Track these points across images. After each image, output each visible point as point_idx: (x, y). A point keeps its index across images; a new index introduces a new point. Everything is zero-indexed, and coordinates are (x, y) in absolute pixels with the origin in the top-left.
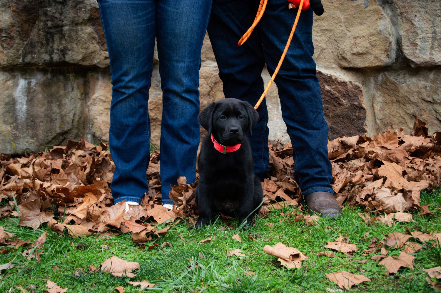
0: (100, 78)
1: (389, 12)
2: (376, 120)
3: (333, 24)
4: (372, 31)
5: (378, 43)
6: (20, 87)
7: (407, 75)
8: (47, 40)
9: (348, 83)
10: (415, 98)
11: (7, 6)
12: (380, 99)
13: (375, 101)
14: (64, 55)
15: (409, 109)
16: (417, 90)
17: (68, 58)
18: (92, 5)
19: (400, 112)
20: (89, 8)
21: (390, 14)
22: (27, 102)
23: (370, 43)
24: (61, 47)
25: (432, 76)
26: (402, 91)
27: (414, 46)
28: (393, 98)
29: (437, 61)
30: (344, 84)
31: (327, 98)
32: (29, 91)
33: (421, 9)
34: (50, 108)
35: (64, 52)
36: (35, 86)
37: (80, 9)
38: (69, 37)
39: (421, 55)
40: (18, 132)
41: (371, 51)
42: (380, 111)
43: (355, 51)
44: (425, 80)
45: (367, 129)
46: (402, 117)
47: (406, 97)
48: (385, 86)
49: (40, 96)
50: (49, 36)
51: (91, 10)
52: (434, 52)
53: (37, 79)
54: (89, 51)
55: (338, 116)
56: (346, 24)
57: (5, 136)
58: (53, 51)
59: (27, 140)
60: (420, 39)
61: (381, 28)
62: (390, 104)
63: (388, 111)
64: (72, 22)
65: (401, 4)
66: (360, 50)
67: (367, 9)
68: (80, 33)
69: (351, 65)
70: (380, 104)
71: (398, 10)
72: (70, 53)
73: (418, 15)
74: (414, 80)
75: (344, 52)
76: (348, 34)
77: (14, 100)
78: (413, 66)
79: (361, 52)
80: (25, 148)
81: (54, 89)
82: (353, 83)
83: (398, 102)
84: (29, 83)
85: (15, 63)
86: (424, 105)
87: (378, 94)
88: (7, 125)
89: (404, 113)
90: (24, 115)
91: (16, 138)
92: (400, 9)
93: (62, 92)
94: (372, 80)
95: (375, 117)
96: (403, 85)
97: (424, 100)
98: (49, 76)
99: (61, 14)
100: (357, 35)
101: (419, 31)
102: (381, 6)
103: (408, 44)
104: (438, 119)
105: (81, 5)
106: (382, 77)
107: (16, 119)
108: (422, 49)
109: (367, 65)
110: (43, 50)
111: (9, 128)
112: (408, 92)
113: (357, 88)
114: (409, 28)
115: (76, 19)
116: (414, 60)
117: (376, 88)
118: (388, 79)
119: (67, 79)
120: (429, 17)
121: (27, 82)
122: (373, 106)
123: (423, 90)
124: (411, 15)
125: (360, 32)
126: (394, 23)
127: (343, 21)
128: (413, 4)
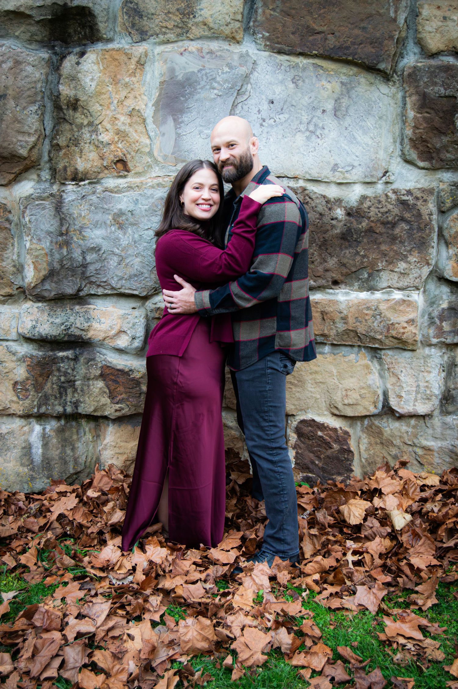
0: (111, 425)
1: (377, 366)
2: (361, 459)
3: (327, 377)
4: (362, 384)
5: (368, 395)
6: (35, 433)
7: (390, 420)
8: (61, 393)
9: (339, 429)
10: (397, 442)
11: (21, 361)
12: (366, 440)
13: (361, 442)
14: (76, 407)
15: (392, 451)
16: (399, 434)
17: (80, 410)
18: (104, 362)
19: (383, 452)
20: (100, 365)
21: (378, 368)
22: (42, 446)
23: (360, 395)
24: (74, 399)
25: (413, 422)
26: (385, 434)
27: (399, 398)
28: (378, 440)
29: (419, 412)
30: (335, 430)
31: (320, 443)
32: (44, 436)
33: (406, 365)
34: (63, 452)
35: (76, 404)
36: (49, 431)
37: (92, 365)
38: (81, 391)
39: (405, 406)
40: (34, 473)
41: (360, 403)
42: (365, 450)
43: (346, 402)
44: (407, 426)
45: (354, 468)
46: (385, 457)
47: (390, 440)
48: (370, 429)
49: (55, 441)
50: (62, 389)
51: (102, 367)
52: (416, 404)
53: (52, 426)
54: (101, 404)
55: (328, 457)
56: (338, 377)
57: (22, 477)
58: (66, 403)
59: (43, 480)
60: (405, 392)
61: (370, 382)
62: (374, 445)
63: (372, 451)
64: (84, 377)
65: (389, 360)
66: (351, 401)
67: (358, 364)
68: (92, 387)
69: (342, 414)
70: (365, 445)
71: (387, 366)
72: (82, 405)
73: (404, 371)
74: (397, 424)
75: (336, 402)
76: (340, 386)
77: (30, 444)
78: (397, 415)
79: (351, 403)
80: (41, 487)
81: (67, 434)
82: (343, 428)
83: (382, 443)
84: (44, 429)
85: (31, 413)
86: (405, 448)
87: (364, 436)
88: (24, 466)
89: (387, 454)
90: (39, 458)
91: (32, 479)
92: (387, 364)
93: (75, 437)
94: (359, 424)
95: (360, 455)
96: (387, 429)
97: (406, 444)
98: (63, 422)
99: (73, 370)
100: (349, 388)
101: (404, 385)
102: (370, 360)
103: (394, 396)
104: (417, 460)
105: (92, 363)
106: (368, 422)
107: (32, 462)
108: (406, 401)
109: (356, 415)
110: (56, 403)
111: (26, 470)
112: (391, 436)
113: (346, 433)
114: (395, 382)
115: (88, 375)
116: (398, 410)
117: (362, 431)
118: (373, 424)
119: (79, 425)
120: (414, 372)
121: (42, 427)
122: (358, 447)
123: (405, 435)
124: (397, 371)
125: (352, 385)
126: (381, 376)
127: (335, 374)
128: (400, 360)
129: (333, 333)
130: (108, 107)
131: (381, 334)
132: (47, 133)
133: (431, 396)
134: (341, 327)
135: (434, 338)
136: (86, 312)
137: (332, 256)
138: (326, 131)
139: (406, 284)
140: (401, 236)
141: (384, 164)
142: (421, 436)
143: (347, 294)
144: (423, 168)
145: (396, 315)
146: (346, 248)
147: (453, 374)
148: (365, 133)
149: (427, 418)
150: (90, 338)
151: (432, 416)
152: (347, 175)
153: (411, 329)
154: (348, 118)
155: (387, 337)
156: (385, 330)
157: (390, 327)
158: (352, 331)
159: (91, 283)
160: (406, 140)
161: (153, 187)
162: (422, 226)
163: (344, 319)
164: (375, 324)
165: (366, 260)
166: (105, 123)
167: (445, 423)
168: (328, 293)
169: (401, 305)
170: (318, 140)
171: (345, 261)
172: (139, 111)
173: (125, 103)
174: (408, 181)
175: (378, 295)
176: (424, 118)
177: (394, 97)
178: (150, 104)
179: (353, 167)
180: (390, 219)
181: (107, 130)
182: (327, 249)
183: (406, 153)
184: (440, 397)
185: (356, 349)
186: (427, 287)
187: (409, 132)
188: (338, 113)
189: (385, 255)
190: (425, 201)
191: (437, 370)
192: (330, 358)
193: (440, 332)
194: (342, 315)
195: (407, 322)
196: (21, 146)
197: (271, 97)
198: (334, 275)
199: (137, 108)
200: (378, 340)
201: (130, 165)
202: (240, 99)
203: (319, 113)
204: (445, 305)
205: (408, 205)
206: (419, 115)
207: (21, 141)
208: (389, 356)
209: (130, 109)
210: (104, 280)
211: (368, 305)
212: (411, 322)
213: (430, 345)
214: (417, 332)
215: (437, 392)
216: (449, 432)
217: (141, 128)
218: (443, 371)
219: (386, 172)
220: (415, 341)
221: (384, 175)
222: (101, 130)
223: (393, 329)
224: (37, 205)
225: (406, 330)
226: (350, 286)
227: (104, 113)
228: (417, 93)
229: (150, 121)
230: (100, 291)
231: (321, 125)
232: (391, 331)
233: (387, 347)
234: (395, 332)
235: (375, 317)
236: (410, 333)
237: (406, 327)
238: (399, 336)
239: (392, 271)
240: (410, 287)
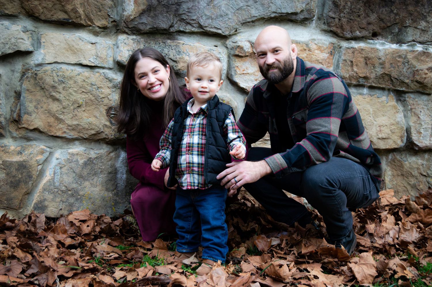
1: (401, 107)
2: (386, 189)
3: (365, 115)
4: (392, 121)
5: (396, 131)
6: (121, 158)
7: (408, 155)
10: (415, 173)
11: (117, 88)
12: (390, 173)
13: (386, 174)
15: (411, 181)
16: (417, 166)
19: (403, 183)
21: (403, 108)
22: (126, 171)
23: (391, 131)
25: (426, 156)
26: (405, 167)
27: (419, 134)
28: (399, 172)
33: (424, 107)
39: (424, 141)
40: (118, 198)
41: (391, 137)
42: (389, 182)
43: (380, 136)
44: (422, 159)
46: (405, 187)
47: (409, 171)
48: (393, 163)
52: (431, 139)
56: (374, 115)
57: (107, 201)
59: (125, 205)
60: (423, 129)
61: (399, 119)
62: (396, 177)
63: (395, 182)
65: (411, 102)
67: (388, 104)
69: (376, 147)
70: (390, 177)
71: (409, 106)
73: (422, 111)
74: (414, 159)
75: (371, 136)
76: (375, 123)
77: (116, 169)
78: (417, 149)
79: (384, 137)
83: (402, 175)
85: (121, 138)
86: (421, 178)
87: (388, 169)
88: (109, 191)
89: (407, 184)
90: (123, 183)
91: (116, 204)
92: (410, 105)
94: (384, 158)
95: (385, 186)
96: (406, 162)
97: (422, 175)
100: (382, 124)
101: (423, 123)
102: (396, 102)
103: (416, 133)
106: (392, 156)
107: (117, 187)
108: (424, 137)
109: (388, 147)
111: (111, 195)
112: (410, 168)
114: (416, 120)
116: (419, 144)
117: (387, 164)
118: (396, 158)
120: (429, 113)
123: (421, 167)
124: (418, 112)
125: (384, 122)
126: (405, 116)
127: (371, 113)
128: (419, 102)
129: (373, 76)
131: (408, 78)
134: (379, 71)
136: (176, 45)
137: (373, 12)
139: (426, 39)
143: (383, 44)
145: (419, 64)
146: (383, 7)
150: (179, 69)
153: (430, 75)
155: (412, 81)
156: (411, 76)
157: (415, 72)
158: (387, 75)
159: (182, 20)
163: (382, 64)
164: (404, 70)
165: (397, 17)
168: (369, 43)
169: (422, 56)
171: (383, 17)
175: (405, 47)
182: (370, 6)
185: (386, 92)
189: (411, 15)
192: (368, 98)
194: (381, 61)
195: (427, 69)
198: (375, 28)
200: (406, 83)
208: (411, 98)
210: (194, 18)
211: (399, 54)
212: (430, 69)
223: (418, 75)
225: (427, 76)
226: (385, 38)
230: (189, 28)
232: (416, 76)
233: (412, 90)
234: (419, 77)
235: (404, 64)
236: (430, 78)
237: (427, 73)
238: (422, 81)
239: (416, 28)
240: (429, 42)
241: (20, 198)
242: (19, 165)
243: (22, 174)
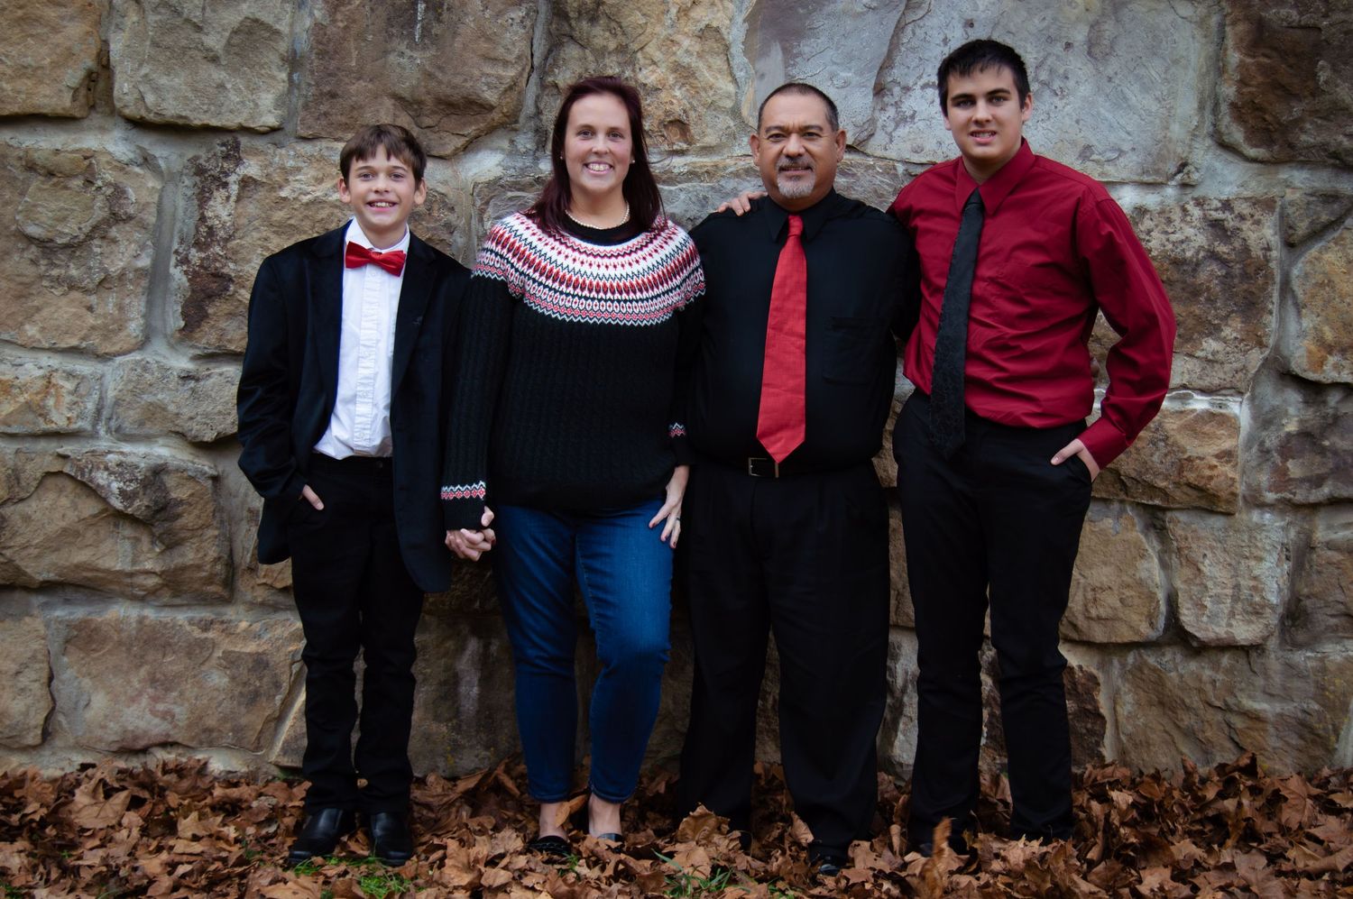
1: (1155, 543)
2: (1118, 734)
4: (1125, 578)
5: (1137, 601)
6: (468, 652)
7: (1179, 656)
9: (1076, 668)
10: (1194, 701)
12: (1129, 698)
13: (1119, 700)
15: (1182, 720)
16: (1198, 685)
19: (1164, 722)
21: (1158, 547)
22: (480, 680)
23: (1121, 601)
25: (1226, 660)
26: (1169, 684)
27: (1200, 609)
28: (1153, 697)
29: (1238, 638)
32: (485, 661)
33: (1214, 544)
36: (497, 651)
39: (1211, 627)
40: (460, 737)
41: (1121, 615)
42: (1127, 718)
43: (1093, 613)
44: (1213, 669)
45: (1104, 753)
46: (1166, 732)
47: (1178, 696)
48: (1139, 674)
49: (505, 671)
52: (1234, 622)
57: (435, 743)
59: (476, 752)
60: (1211, 597)
61: (1143, 575)
62: (1145, 708)
63: (1142, 720)
65: (1180, 532)
66: (1103, 612)
67: (1118, 537)
69: (1085, 638)
70: (1129, 707)
71: (1175, 544)
73: (1209, 555)
74: (1193, 665)
76: (1083, 581)
77: (456, 676)
78: (1195, 644)
79: (1105, 616)
80: (472, 766)
82: (1085, 668)
83: (1161, 703)
84: (487, 646)
86: (1209, 714)
87: (1125, 688)
88: (440, 722)
89: (1171, 725)
90: (472, 706)
91: (456, 748)
92: (1177, 541)
94: (1116, 662)
95: (1117, 727)
96: (1172, 674)
97: (1210, 705)
100: (1099, 585)
101: (1210, 584)
102: (1142, 532)
103: (1190, 606)
104: (1232, 739)
106: (1135, 658)
107: (457, 713)
108: (1213, 617)
109: (1113, 640)
111: (444, 729)
112: (1180, 689)
113: (1093, 678)
114: (1191, 577)
116: (1197, 634)
117: (1123, 676)
118: (1145, 663)
120: (1228, 559)
121: (482, 643)
122: (1115, 709)
123: (1209, 688)
124: (1196, 554)
125: (1104, 579)
126: (1164, 565)
128: (1202, 533)
130: (659, 21)
131: (1166, 478)
132: (536, 61)
133: (1263, 607)
135: (1270, 491)
138: (1071, 83)
139: (1217, 382)
140: (1208, 289)
141: (1179, 150)
142: (1241, 690)
144: (1254, 160)
145: (1196, 442)
147: (1307, 566)
148: (1146, 89)
149: (1254, 655)
151: (1264, 651)
152: (1109, 168)
153: (1226, 469)
154: (1113, 60)
155: (1177, 484)
156: (1174, 472)
157: (1185, 463)
160: (1224, 108)
161: (736, 175)
162: (1251, 270)
164: (1156, 458)
166: (651, 49)
167: (1289, 666)
169: (1206, 423)
170: (1056, 100)
172: (717, 30)
173: (693, 14)
174: (1225, 183)
176: (1259, 65)
177: (1202, 23)
178: (740, 19)
179: (1121, 153)
180: (1189, 254)
181: (654, 63)
183: (1223, 129)
184: (1280, 610)
185: (1115, 509)
186: (1258, 390)
187: (1229, 91)
188: (1096, 50)
190: (1258, 222)
191: (1276, 556)
193: (1282, 480)
195: (1217, 457)
196: (487, 84)
197: (969, 14)
199: (715, 24)
200: (1160, 489)
201: (693, 130)
202: (911, 17)
203: (1058, 48)
204: (1292, 427)
205: (1225, 230)
206: (1249, 60)
207: (488, 75)
208: (1180, 524)
209: (702, 25)
212: (1227, 456)
213: (1262, 506)
214: (1237, 477)
215: (1274, 600)
216: (1297, 683)
217: (719, 62)
218: (1288, 558)
219: (1184, 165)
220: (1234, 495)
221: (1179, 171)
222: (642, 61)
223: (1191, 470)
224: (511, 199)
225: (1215, 472)
227: (649, 30)
228: (1247, 18)
229: (737, 49)
231: (1061, 71)
232: (1185, 473)
233: (1178, 506)
234: (1194, 475)
235: (1154, 445)
236: (1223, 478)
237: (1216, 466)
238: (1201, 484)
239: (1191, 355)
240: (1225, 388)
241: (259, 727)
242: (254, 661)
243: (261, 679)
